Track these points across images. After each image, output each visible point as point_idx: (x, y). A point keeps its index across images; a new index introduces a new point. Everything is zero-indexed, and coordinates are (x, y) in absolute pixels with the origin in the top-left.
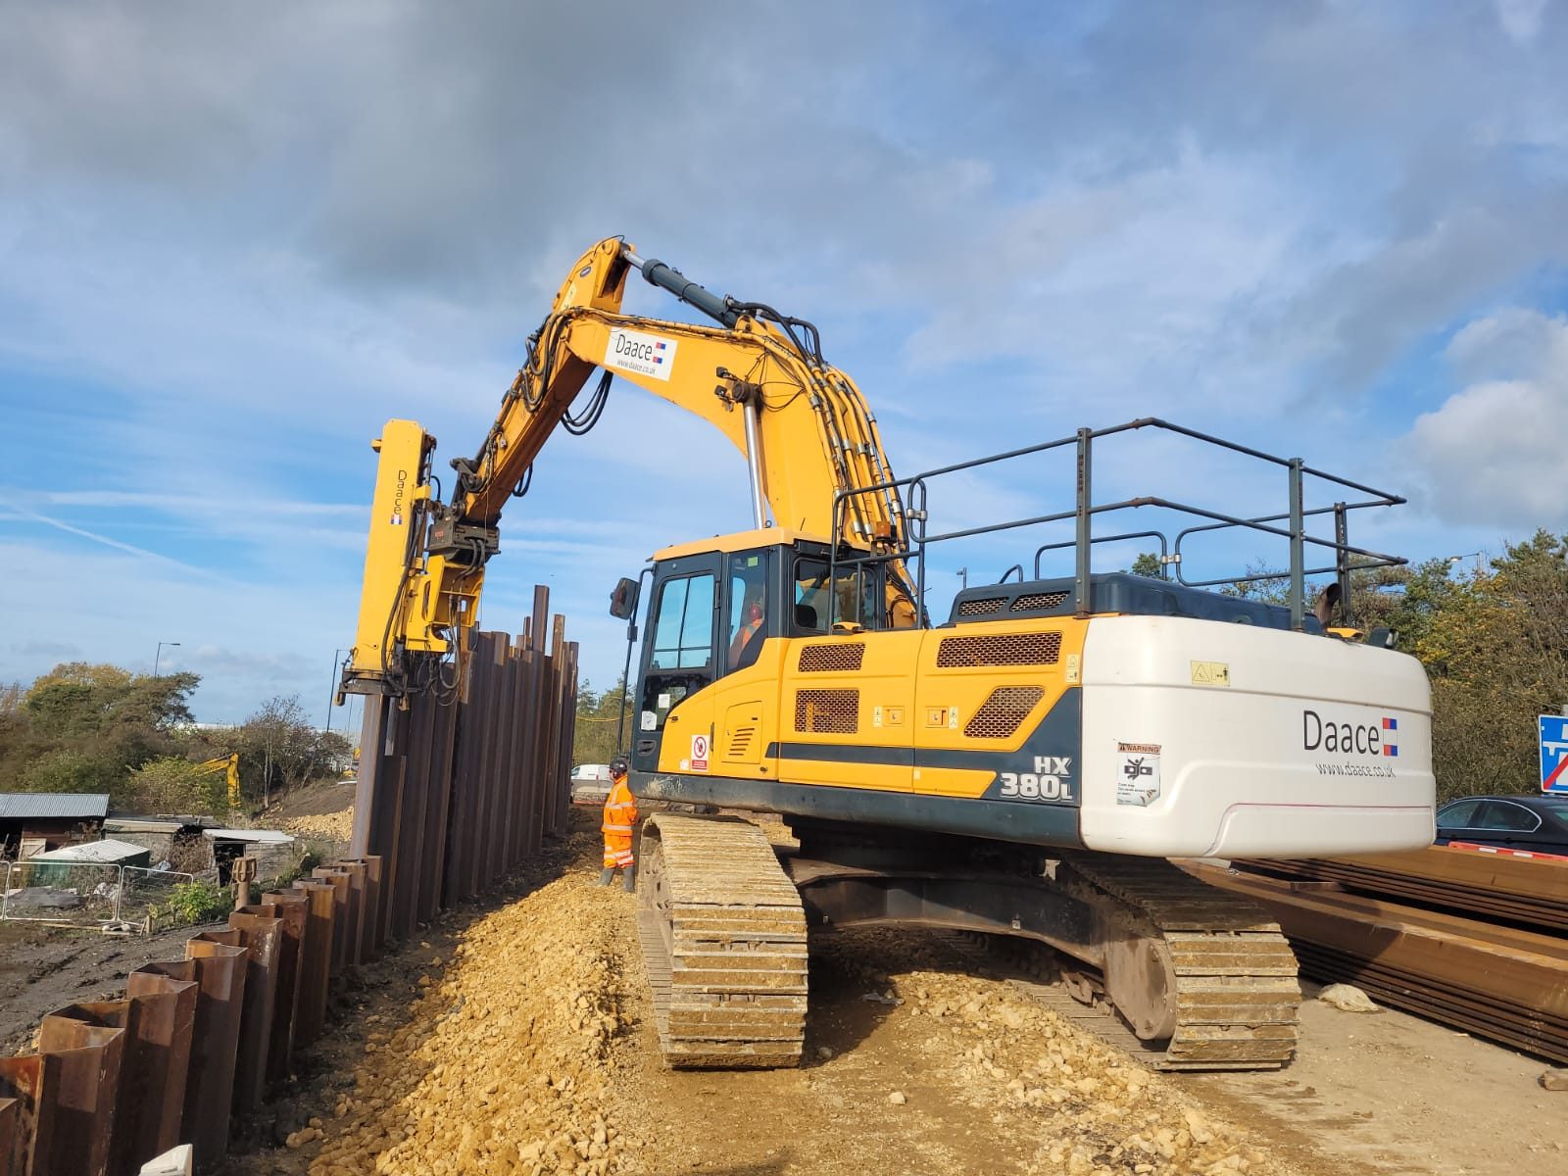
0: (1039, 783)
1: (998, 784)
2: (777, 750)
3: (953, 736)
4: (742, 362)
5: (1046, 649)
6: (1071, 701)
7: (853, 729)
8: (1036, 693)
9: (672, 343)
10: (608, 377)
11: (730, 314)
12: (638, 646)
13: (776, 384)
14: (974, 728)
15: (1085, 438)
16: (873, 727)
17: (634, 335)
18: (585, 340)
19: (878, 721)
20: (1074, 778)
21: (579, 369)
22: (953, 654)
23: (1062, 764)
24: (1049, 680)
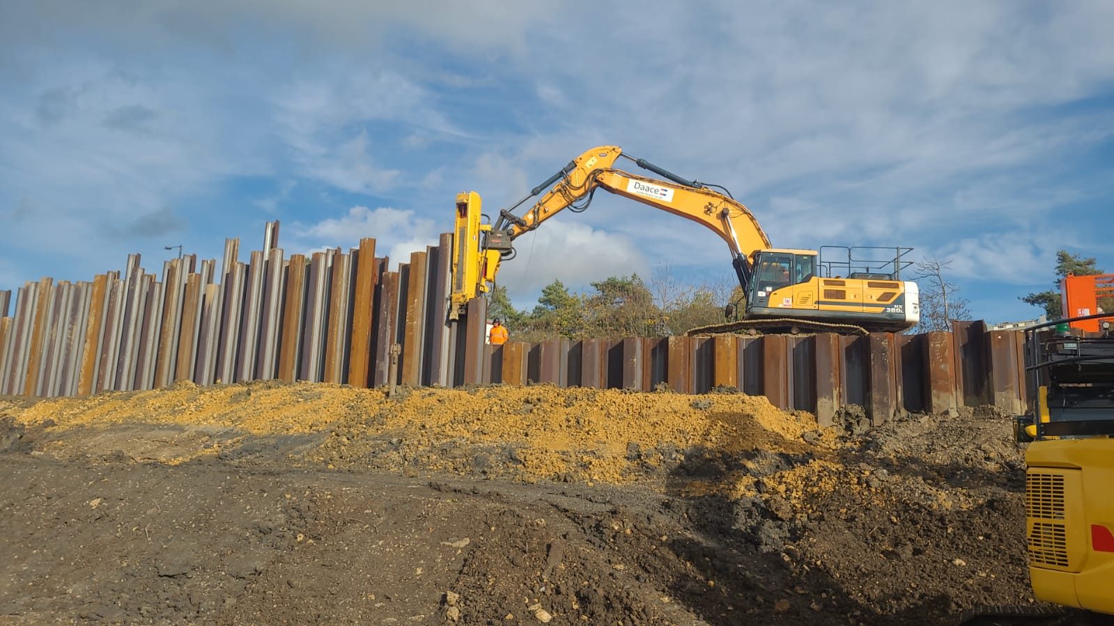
0: (896, 310)
1: (886, 310)
2: (818, 302)
3: (874, 301)
4: (716, 202)
5: (895, 286)
6: (903, 295)
7: (844, 298)
8: (895, 294)
14: (880, 300)
19: (852, 297)
20: (904, 309)
22: (872, 285)
23: (901, 307)
24: (897, 292)
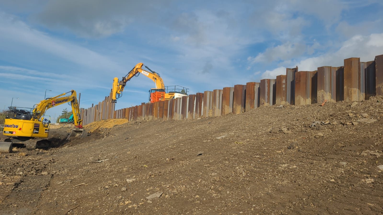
4: (155, 76)
5: (173, 94)
8: (173, 96)
9: (148, 73)
10: (140, 73)
11: (153, 72)
12: (150, 94)
13: (157, 78)
14: (170, 97)
15: (175, 86)
16: (165, 98)
17: (145, 72)
18: (139, 70)
21: (138, 72)
22: (169, 94)
24: (173, 95)
